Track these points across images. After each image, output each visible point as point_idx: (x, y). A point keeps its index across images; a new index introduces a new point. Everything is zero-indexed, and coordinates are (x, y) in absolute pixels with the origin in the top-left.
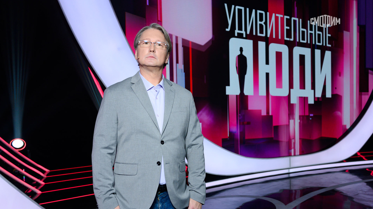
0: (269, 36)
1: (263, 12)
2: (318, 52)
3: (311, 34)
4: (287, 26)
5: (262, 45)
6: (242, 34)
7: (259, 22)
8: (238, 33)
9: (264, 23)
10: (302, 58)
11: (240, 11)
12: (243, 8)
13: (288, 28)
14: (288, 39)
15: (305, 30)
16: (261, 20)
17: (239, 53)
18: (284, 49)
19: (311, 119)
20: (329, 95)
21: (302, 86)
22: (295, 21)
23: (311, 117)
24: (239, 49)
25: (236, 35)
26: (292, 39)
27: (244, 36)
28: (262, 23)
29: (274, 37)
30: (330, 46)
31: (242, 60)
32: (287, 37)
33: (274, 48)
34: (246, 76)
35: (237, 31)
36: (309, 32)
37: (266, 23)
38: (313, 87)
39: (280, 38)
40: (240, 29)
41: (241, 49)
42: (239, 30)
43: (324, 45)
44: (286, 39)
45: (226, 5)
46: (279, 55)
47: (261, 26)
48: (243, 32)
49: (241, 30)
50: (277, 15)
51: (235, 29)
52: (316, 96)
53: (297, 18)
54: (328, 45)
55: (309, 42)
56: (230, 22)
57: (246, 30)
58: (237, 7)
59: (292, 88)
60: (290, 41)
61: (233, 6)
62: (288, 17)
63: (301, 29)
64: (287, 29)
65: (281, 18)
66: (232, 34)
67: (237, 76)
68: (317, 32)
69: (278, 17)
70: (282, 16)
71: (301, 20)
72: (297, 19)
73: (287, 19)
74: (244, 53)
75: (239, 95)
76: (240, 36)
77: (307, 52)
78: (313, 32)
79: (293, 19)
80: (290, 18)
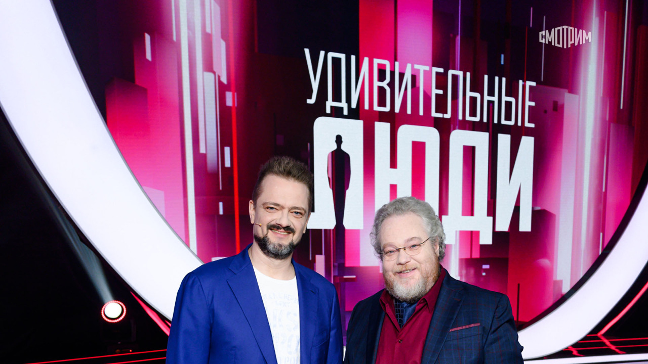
0: (397, 110)
1: (387, 63)
2: (504, 140)
3: (491, 103)
4: (437, 88)
5: (382, 130)
6: (342, 109)
7: (376, 84)
8: (332, 107)
9: (388, 85)
10: (469, 153)
11: (336, 62)
12: (342, 56)
13: (441, 92)
14: (440, 115)
15: (477, 95)
16: (382, 78)
17: (334, 147)
18: (430, 136)
19: (484, 274)
20: (525, 225)
21: (469, 209)
22: (455, 78)
23: (485, 270)
24: (335, 139)
25: (328, 111)
26: (448, 116)
27: (346, 112)
28: (384, 84)
29: (409, 112)
30: (532, 125)
31: (340, 161)
32: (437, 111)
33: (408, 134)
34: (348, 192)
35: (330, 103)
36: (487, 98)
37: (391, 85)
38: (492, 211)
39: (421, 113)
40: (337, 98)
41: (339, 140)
42: (334, 100)
43: (519, 124)
44: (434, 114)
45: (307, 51)
46: (419, 149)
47: (382, 90)
48: (343, 104)
49: (340, 101)
50: (416, 67)
51: (327, 100)
52: (497, 229)
53: (460, 70)
54: (527, 125)
55: (485, 120)
56: (315, 85)
57: (349, 100)
58: (331, 55)
59: (446, 214)
60: (443, 119)
61: (322, 53)
62: (441, 70)
63: (469, 94)
64: (437, 95)
65: (425, 71)
66: (319, 110)
67: (330, 192)
68: (505, 99)
69: (418, 70)
70: (427, 68)
71: (468, 74)
72: (460, 73)
73: (437, 73)
74: (344, 147)
75: (333, 230)
76: (337, 113)
77: (480, 140)
78: (495, 99)
79: (451, 72)
80: (444, 70)
